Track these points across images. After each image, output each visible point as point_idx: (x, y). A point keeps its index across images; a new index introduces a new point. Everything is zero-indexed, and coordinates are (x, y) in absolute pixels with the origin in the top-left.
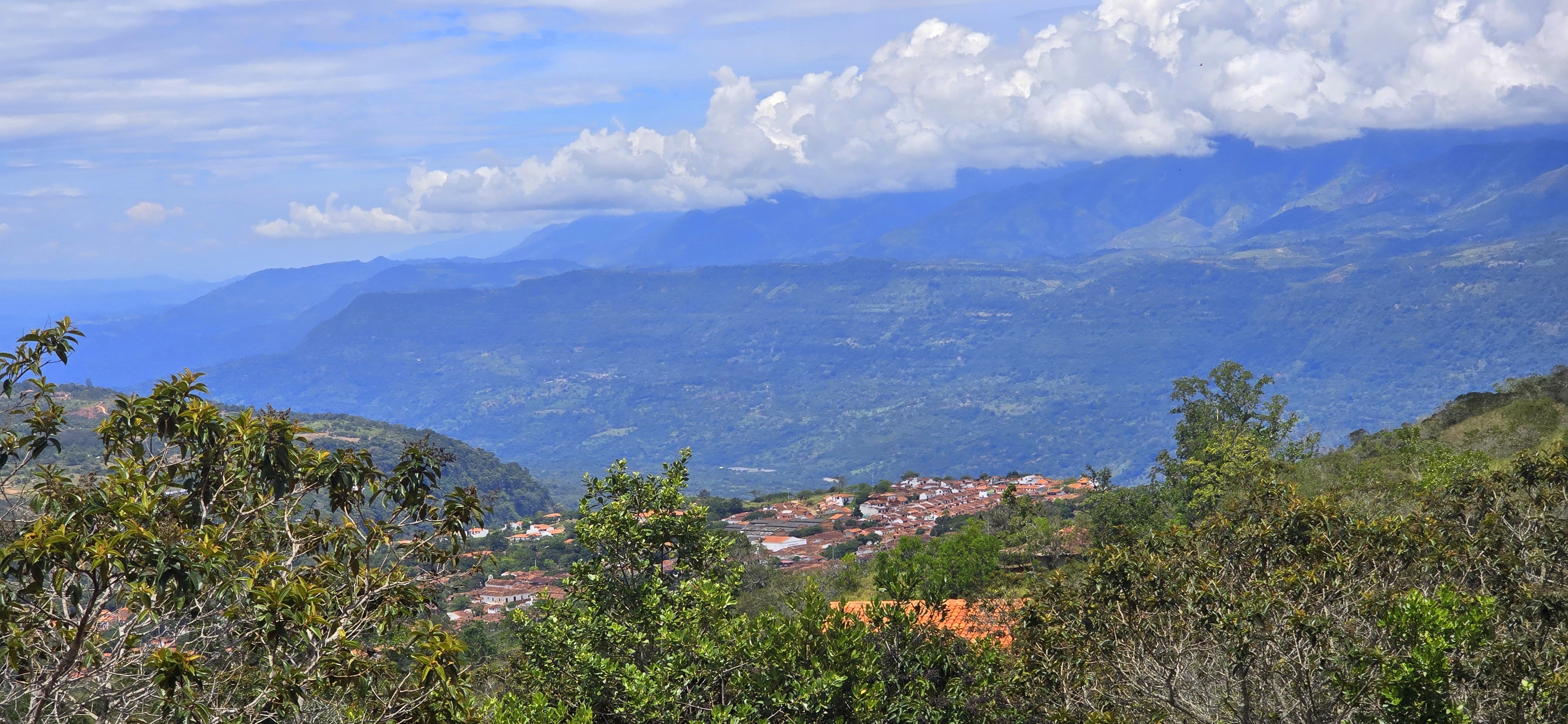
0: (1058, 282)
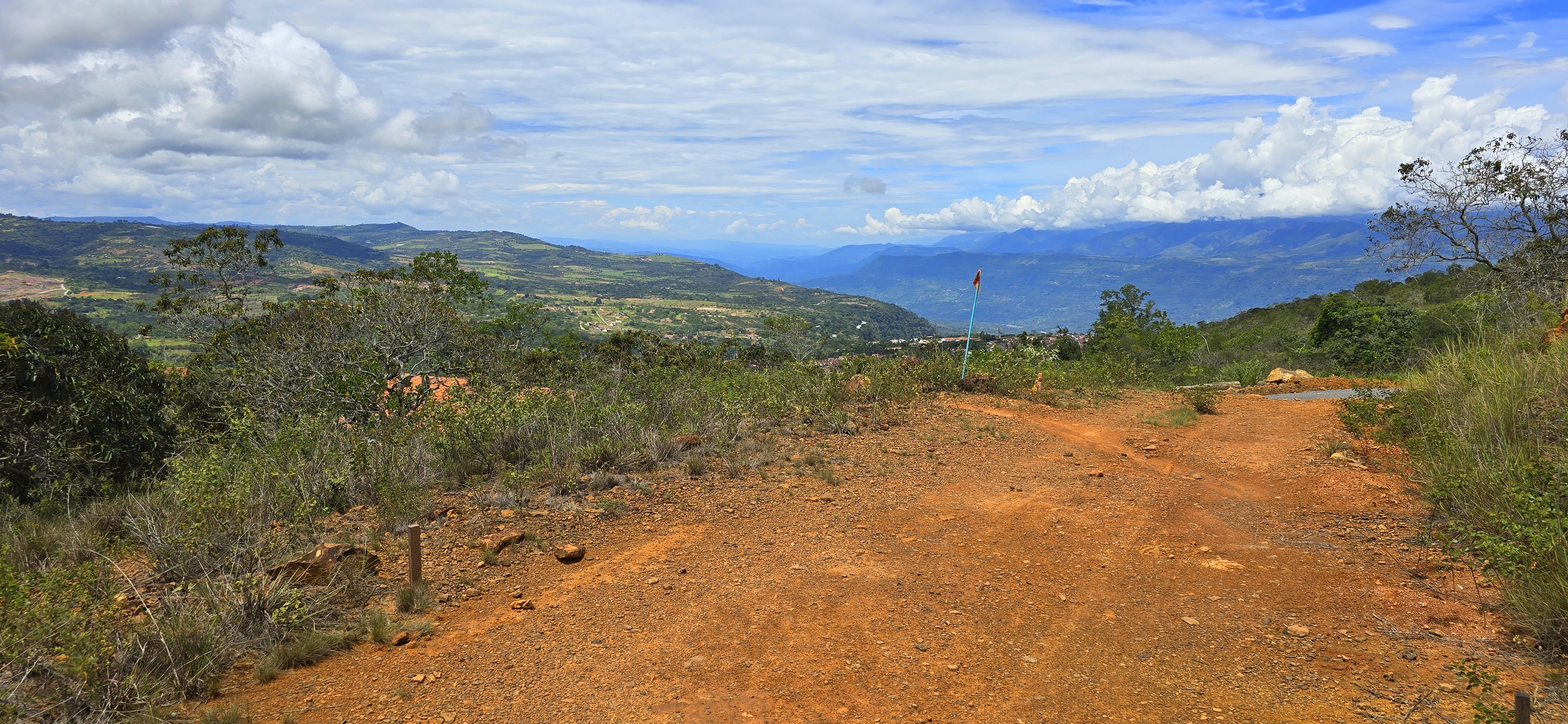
0: (1139, 266)
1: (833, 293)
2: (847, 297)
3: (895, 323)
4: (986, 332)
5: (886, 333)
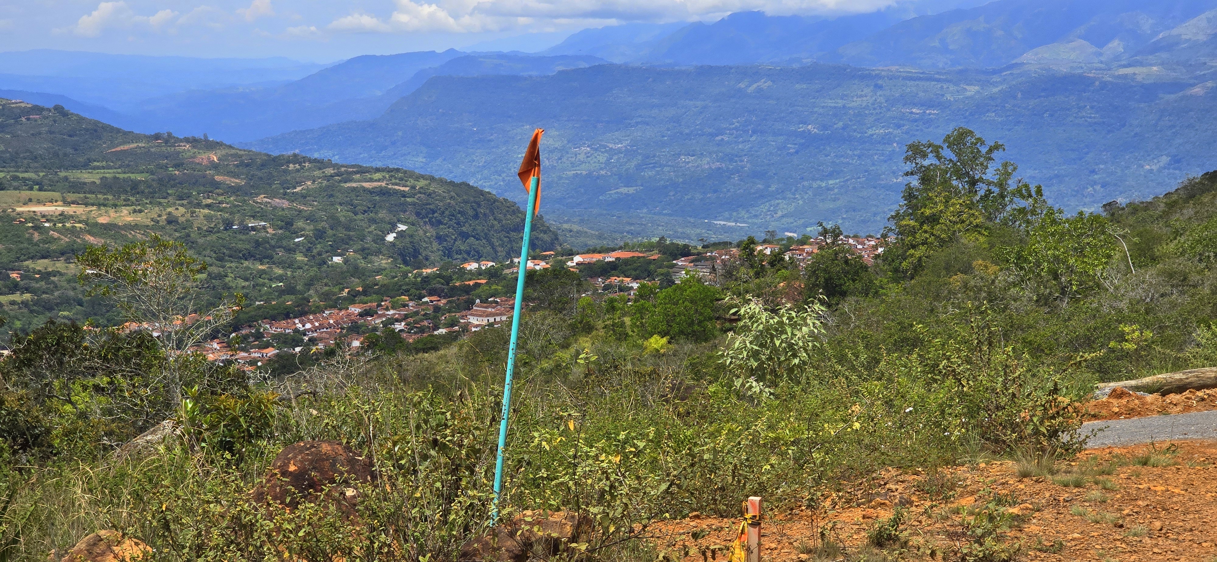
0: (977, 88)
1: (330, 164)
2: (362, 171)
3: (470, 225)
4: (668, 239)
5: (451, 248)
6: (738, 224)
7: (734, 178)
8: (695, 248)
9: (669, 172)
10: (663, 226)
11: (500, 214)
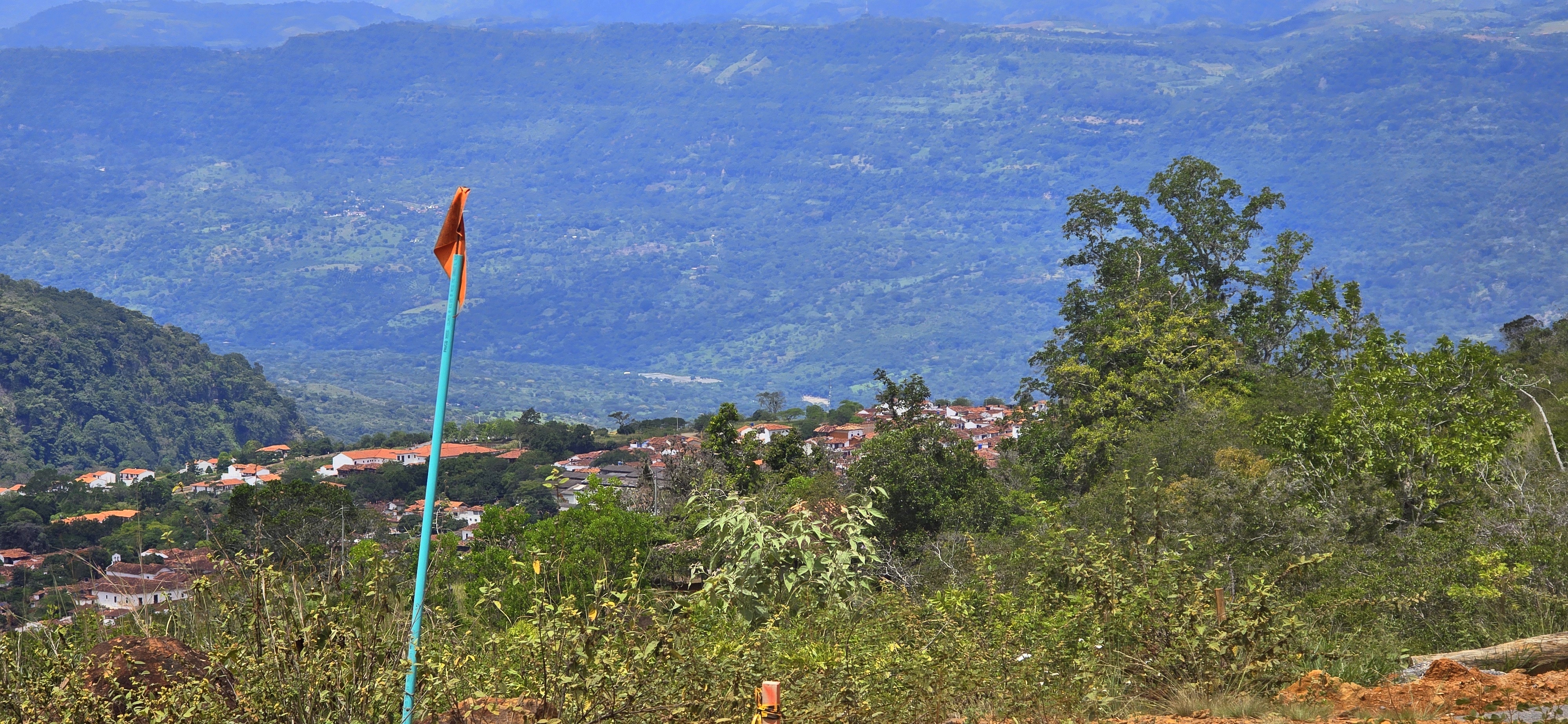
0: (1227, 68)
3: (96, 388)
4: (544, 415)
5: (52, 441)
6: (699, 379)
7: (687, 277)
8: (604, 433)
9: (543, 265)
10: (530, 385)
11: (165, 360)
